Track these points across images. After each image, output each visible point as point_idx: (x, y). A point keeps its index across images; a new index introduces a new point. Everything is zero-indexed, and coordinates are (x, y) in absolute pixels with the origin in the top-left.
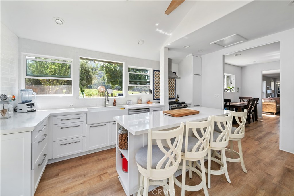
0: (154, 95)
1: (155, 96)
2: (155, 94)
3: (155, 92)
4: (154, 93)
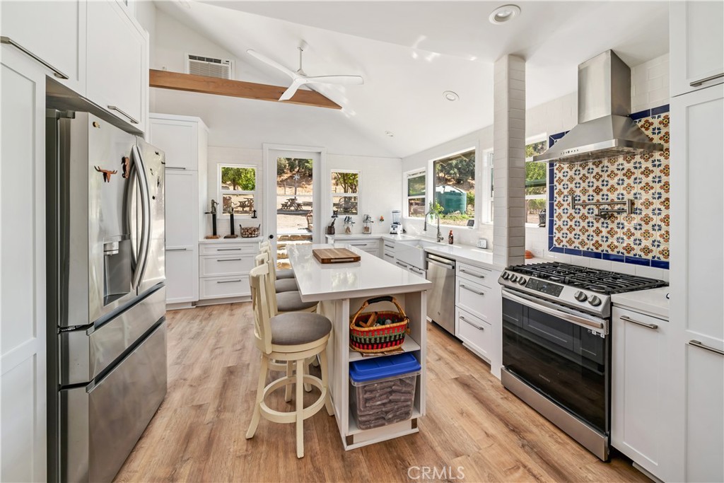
0: (551, 232)
1: (557, 235)
2: (555, 227)
3: (555, 219)
4: (552, 222)
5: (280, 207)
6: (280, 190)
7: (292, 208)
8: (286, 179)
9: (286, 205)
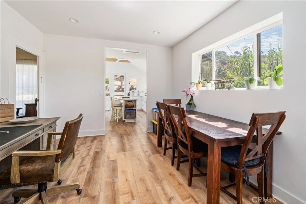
5: (116, 89)
6: (116, 83)
7: (120, 90)
8: (118, 78)
9: (118, 89)
